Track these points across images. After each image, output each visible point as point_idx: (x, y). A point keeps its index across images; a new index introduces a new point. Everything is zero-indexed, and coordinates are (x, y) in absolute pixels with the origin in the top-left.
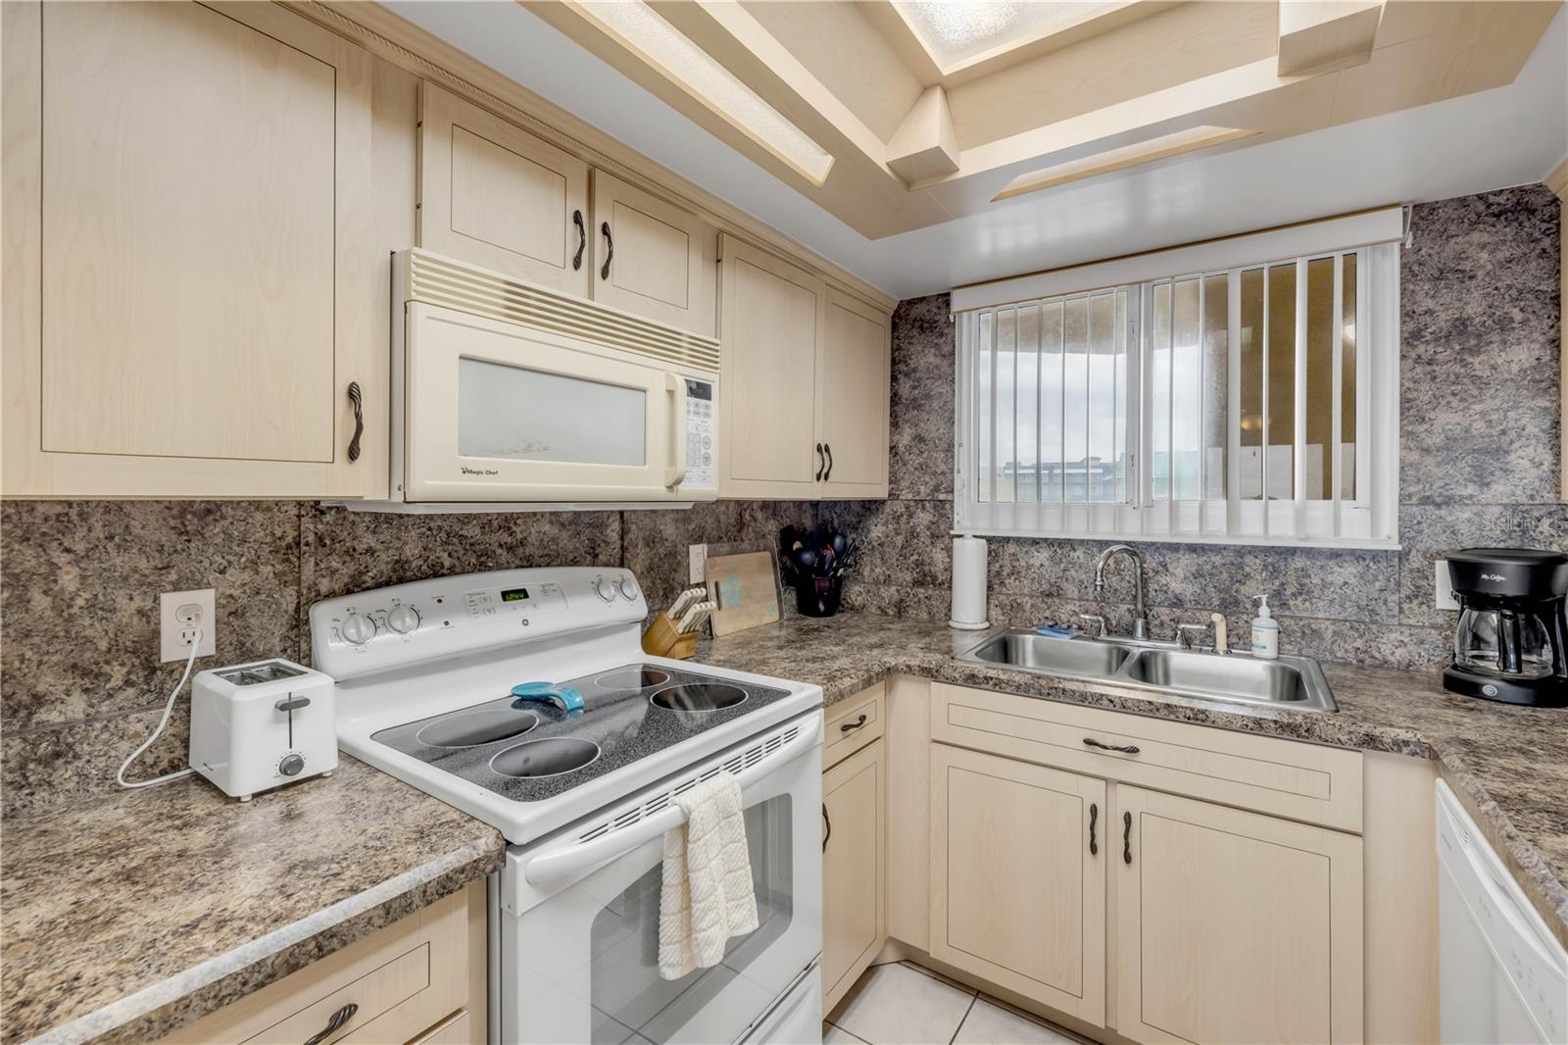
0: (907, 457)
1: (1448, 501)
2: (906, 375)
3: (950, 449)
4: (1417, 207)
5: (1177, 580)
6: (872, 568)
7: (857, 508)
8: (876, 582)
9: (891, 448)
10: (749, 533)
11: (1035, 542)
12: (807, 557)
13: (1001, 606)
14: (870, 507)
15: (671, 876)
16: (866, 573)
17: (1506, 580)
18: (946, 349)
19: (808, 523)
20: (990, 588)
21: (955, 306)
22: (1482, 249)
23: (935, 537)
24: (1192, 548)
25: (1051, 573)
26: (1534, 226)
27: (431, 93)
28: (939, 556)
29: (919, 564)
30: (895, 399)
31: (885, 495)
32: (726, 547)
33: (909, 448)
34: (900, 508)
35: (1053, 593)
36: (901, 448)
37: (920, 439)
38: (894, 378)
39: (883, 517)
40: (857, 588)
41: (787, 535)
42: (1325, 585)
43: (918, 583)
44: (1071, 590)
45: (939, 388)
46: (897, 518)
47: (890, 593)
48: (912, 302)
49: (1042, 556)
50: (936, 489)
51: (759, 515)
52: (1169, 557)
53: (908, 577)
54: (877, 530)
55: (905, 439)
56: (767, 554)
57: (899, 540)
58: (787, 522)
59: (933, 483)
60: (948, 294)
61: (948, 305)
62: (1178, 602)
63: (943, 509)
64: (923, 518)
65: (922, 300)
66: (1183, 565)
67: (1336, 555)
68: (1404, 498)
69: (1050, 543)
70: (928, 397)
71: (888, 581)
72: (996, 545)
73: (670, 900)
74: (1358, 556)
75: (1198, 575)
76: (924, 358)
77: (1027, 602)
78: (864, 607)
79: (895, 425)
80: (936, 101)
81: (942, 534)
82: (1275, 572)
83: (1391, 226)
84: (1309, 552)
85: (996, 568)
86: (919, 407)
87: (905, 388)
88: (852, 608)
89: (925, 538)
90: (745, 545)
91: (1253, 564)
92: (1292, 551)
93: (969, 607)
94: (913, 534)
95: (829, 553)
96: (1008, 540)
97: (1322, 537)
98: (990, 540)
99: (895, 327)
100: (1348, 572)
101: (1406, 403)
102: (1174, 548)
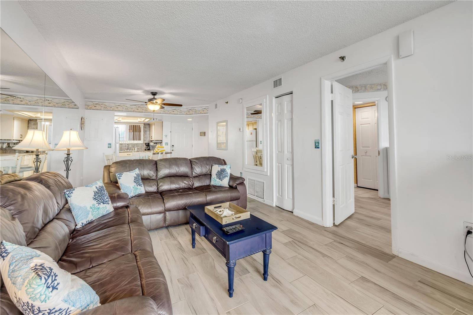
1: (145, 140)
4: (144, 124)
5: (130, 146)
17: (147, 144)
22: (147, 126)
24: (132, 144)
26: (149, 126)
62: (130, 148)
66: (131, 145)
67: (140, 144)
68: (143, 140)
74: (141, 144)
82: (136, 145)
84: (138, 144)
91: (135, 145)
92: (137, 144)
97: (139, 143)
100: (140, 145)
101: (143, 135)
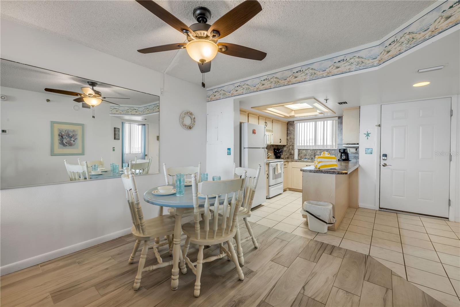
0: (289, 140)
2: (289, 130)
3: (294, 139)
4: (339, 117)
5: (318, 153)
6: (284, 153)
7: (282, 146)
8: (285, 155)
9: (287, 139)
10: (271, 149)
11: (304, 150)
12: (277, 151)
13: (300, 157)
14: (284, 146)
15: (276, 168)
16: (284, 154)
18: (294, 127)
19: (276, 148)
20: (299, 155)
21: (295, 123)
23: (292, 149)
25: (305, 153)
27: (260, 117)
28: (293, 152)
29: (290, 153)
30: (287, 133)
31: (286, 144)
32: (269, 150)
33: (289, 139)
34: (288, 146)
35: (306, 155)
36: (288, 139)
37: (290, 138)
38: (287, 131)
39: (286, 147)
40: (282, 156)
41: (274, 149)
42: (331, 153)
43: (290, 155)
44: (307, 155)
45: (293, 132)
46: (288, 147)
47: (287, 156)
48: (290, 122)
49: (304, 151)
50: (292, 144)
51: (272, 147)
52: (317, 151)
53: (289, 154)
54: (285, 149)
55: (289, 138)
56: (272, 151)
57: (288, 150)
58: (274, 148)
59: (292, 143)
60: (294, 121)
61: (294, 122)
63: (293, 146)
64: (291, 147)
65: (291, 121)
69: (305, 150)
70: (291, 133)
71: (286, 155)
72: (299, 150)
73: (276, 169)
74: (334, 150)
75: (320, 152)
76: (291, 128)
77: (303, 156)
78: (283, 158)
79: (287, 136)
80: (293, 111)
81: (293, 149)
83: (337, 118)
85: (299, 153)
86: (290, 134)
87: (289, 132)
88: (282, 158)
89: (291, 149)
90: (271, 150)
92: (329, 150)
93: (296, 157)
94: (290, 149)
95: (280, 151)
96: (301, 149)
98: (299, 149)
99: (287, 124)
102: (318, 150)
